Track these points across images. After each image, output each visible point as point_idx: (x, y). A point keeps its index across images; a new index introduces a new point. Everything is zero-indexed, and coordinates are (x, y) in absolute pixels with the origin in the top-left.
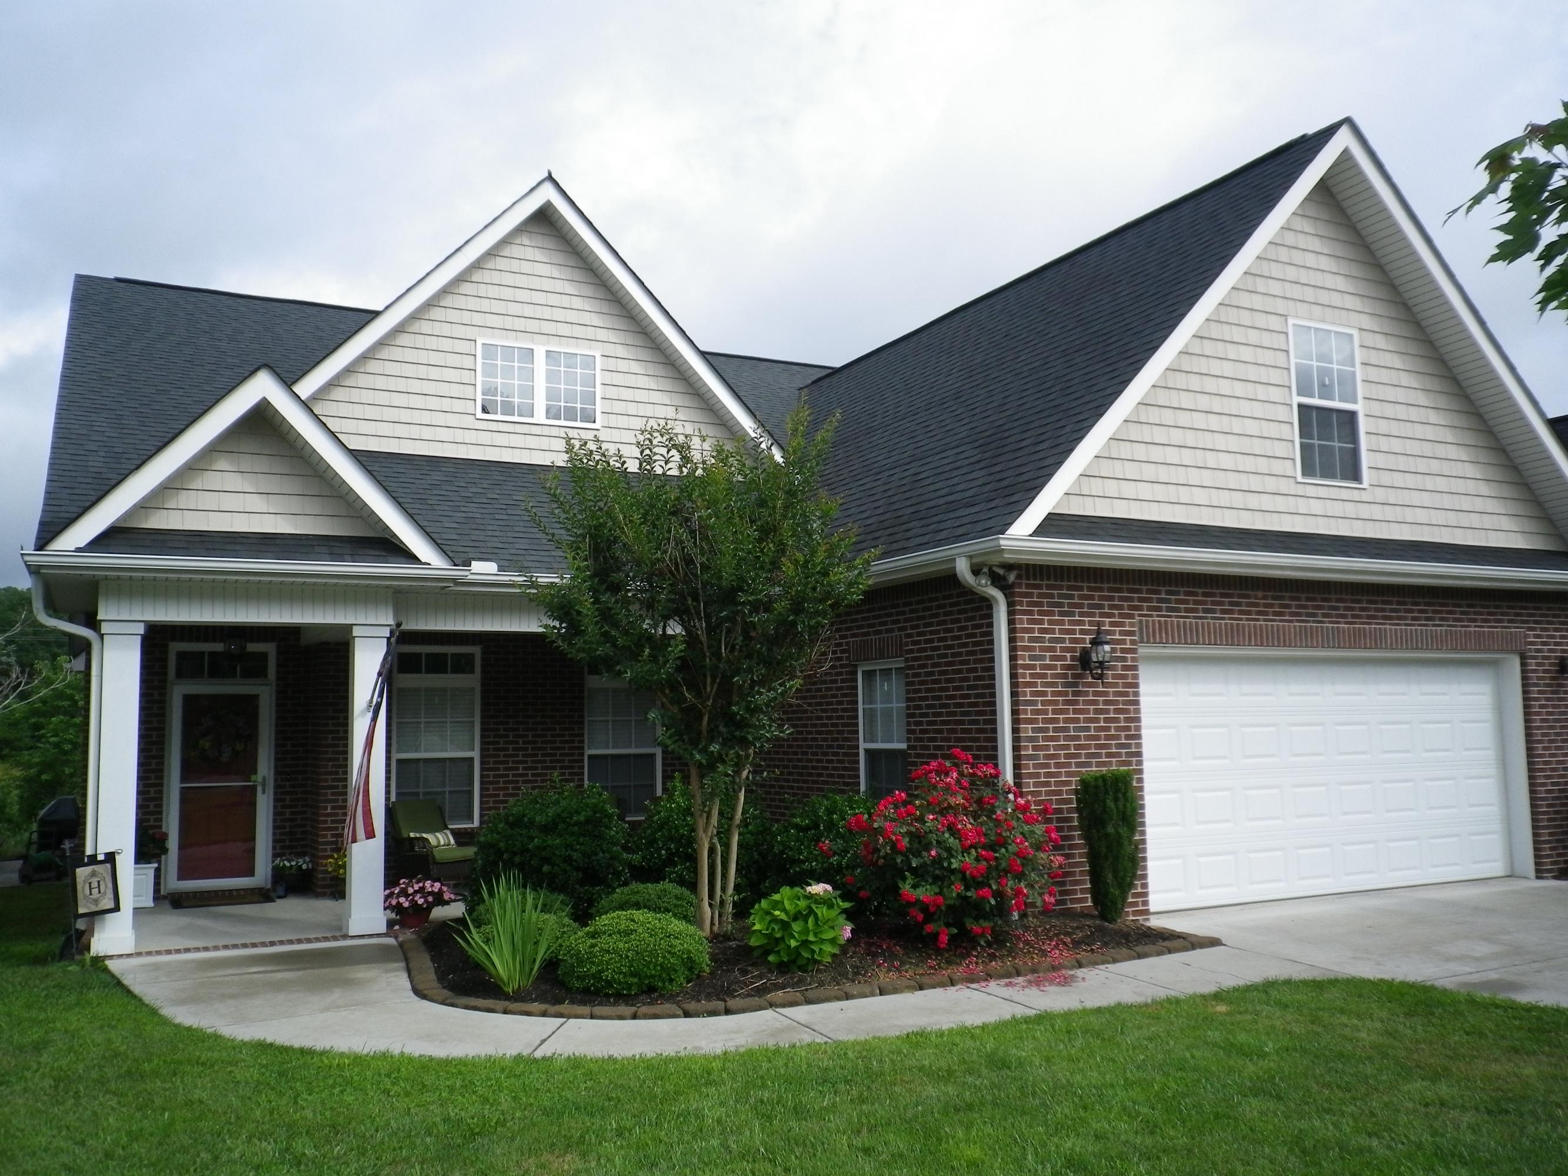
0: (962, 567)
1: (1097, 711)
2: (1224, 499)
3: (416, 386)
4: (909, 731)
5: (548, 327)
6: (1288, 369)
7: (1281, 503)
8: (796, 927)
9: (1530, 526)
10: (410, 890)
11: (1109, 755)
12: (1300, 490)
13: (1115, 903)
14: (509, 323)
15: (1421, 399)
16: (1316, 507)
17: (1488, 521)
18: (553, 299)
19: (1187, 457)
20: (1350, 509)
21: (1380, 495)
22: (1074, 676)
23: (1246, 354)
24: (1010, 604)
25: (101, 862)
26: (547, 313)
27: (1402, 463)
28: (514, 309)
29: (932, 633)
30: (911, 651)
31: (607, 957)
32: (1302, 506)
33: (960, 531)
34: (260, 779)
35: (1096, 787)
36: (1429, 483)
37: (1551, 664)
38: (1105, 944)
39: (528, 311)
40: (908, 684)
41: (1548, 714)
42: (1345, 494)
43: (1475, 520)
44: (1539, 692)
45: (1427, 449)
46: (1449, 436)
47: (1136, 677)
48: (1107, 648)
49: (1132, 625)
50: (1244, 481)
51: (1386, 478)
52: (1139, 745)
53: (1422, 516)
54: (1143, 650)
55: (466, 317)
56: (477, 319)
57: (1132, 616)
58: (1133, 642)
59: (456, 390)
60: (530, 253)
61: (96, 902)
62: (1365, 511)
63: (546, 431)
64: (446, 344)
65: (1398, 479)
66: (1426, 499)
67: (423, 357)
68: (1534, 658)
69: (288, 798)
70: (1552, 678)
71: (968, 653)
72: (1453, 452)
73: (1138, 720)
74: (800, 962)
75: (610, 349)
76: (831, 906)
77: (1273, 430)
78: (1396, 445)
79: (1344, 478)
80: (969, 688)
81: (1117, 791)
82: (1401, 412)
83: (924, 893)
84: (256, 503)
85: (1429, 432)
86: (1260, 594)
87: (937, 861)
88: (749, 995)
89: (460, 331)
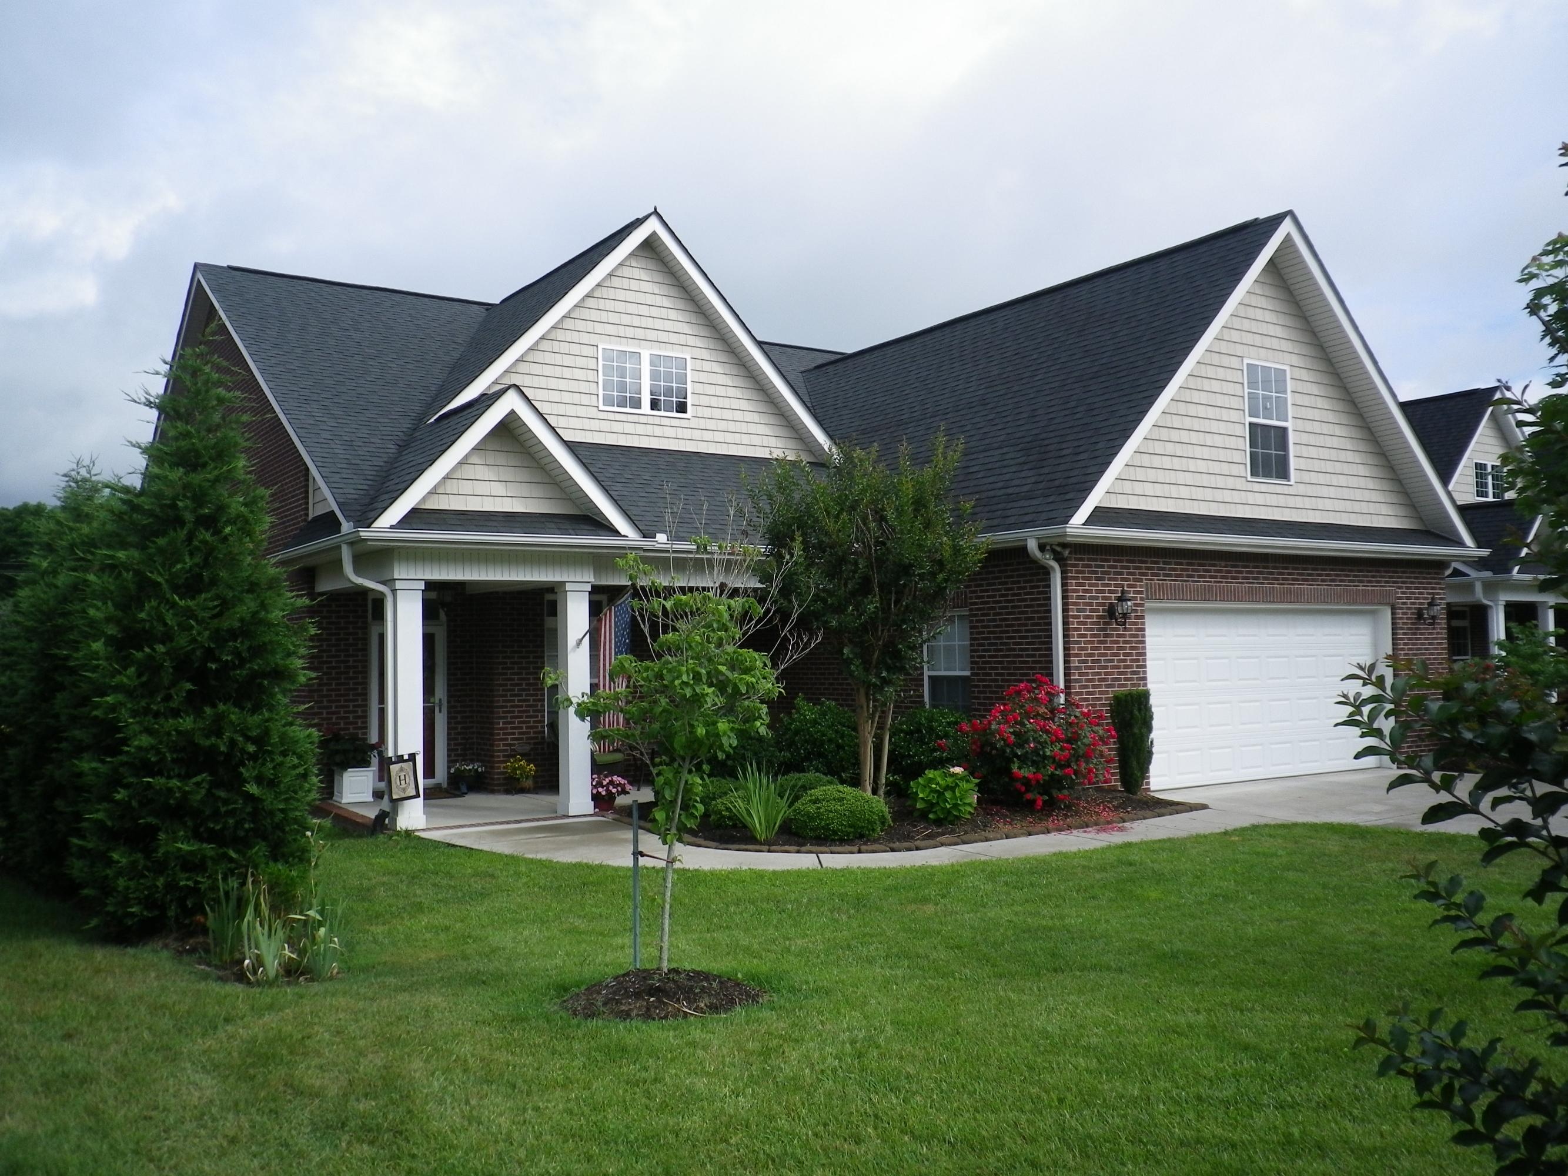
0: (1032, 545)
1: (1119, 648)
2: (1199, 494)
3: (553, 383)
4: (972, 663)
5: (652, 335)
6: (1243, 397)
7: (1236, 497)
8: (948, 795)
9: (1400, 511)
10: (605, 783)
11: (1126, 679)
12: (1249, 486)
13: (1137, 781)
14: (621, 331)
15: (1330, 417)
16: (1260, 499)
17: (1372, 508)
18: (655, 311)
19: (1177, 463)
20: (1282, 500)
21: (1302, 489)
22: (1105, 623)
23: (1216, 386)
24: (1063, 572)
25: (406, 761)
26: (649, 323)
27: (1317, 465)
28: (626, 319)
29: (994, 590)
30: (976, 603)
31: (831, 815)
32: (1251, 498)
33: (1027, 518)
34: (437, 701)
35: (1126, 701)
36: (1335, 480)
37: (1412, 614)
38: (1134, 809)
39: (636, 321)
40: (971, 627)
41: (1410, 649)
42: (1279, 489)
43: (1364, 507)
44: (1404, 634)
45: (1333, 454)
46: (1348, 444)
47: (1143, 624)
48: (1129, 603)
49: (1141, 586)
50: (1212, 481)
51: (1306, 477)
52: (1145, 672)
53: (1328, 504)
54: (1148, 604)
55: (589, 327)
56: (599, 328)
57: (1141, 580)
58: (1142, 599)
59: (584, 387)
60: (637, 273)
61: (404, 790)
62: (1291, 502)
63: (651, 420)
64: (575, 349)
65: (1314, 478)
66: (1332, 492)
67: (558, 359)
68: (1401, 609)
69: (459, 716)
70: (1412, 624)
71: (1026, 606)
72: (1350, 456)
73: (1144, 654)
74: (951, 818)
75: (698, 353)
76: (968, 781)
77: (1232, 442)
78: (1313, 452)
79: (1278, 477)
80: (1027, 631)
81: (1140, 704)
82: (1317, 427)
83: (1025, 773)
84: (498, 489)
85: (1335, 442)
86: (1223, 564)
87: (1035, 751)
88: (924, 839)
89: (585, 338)
